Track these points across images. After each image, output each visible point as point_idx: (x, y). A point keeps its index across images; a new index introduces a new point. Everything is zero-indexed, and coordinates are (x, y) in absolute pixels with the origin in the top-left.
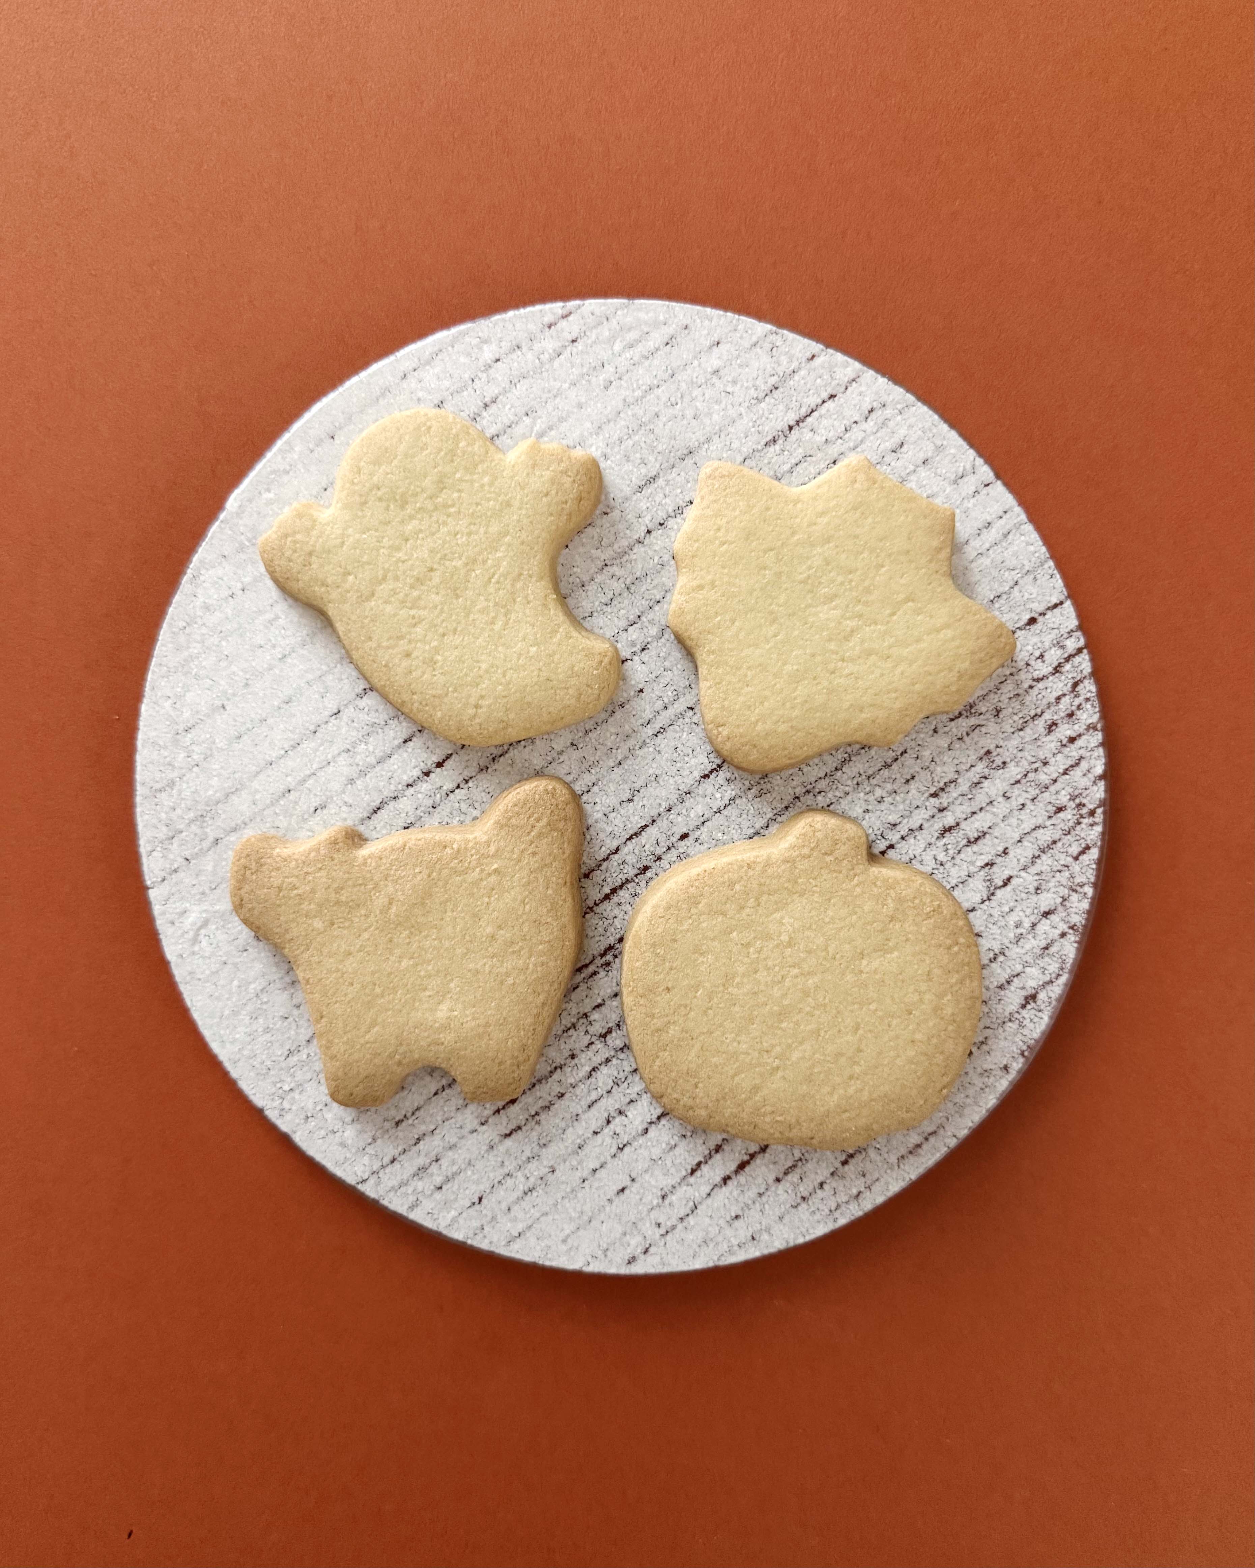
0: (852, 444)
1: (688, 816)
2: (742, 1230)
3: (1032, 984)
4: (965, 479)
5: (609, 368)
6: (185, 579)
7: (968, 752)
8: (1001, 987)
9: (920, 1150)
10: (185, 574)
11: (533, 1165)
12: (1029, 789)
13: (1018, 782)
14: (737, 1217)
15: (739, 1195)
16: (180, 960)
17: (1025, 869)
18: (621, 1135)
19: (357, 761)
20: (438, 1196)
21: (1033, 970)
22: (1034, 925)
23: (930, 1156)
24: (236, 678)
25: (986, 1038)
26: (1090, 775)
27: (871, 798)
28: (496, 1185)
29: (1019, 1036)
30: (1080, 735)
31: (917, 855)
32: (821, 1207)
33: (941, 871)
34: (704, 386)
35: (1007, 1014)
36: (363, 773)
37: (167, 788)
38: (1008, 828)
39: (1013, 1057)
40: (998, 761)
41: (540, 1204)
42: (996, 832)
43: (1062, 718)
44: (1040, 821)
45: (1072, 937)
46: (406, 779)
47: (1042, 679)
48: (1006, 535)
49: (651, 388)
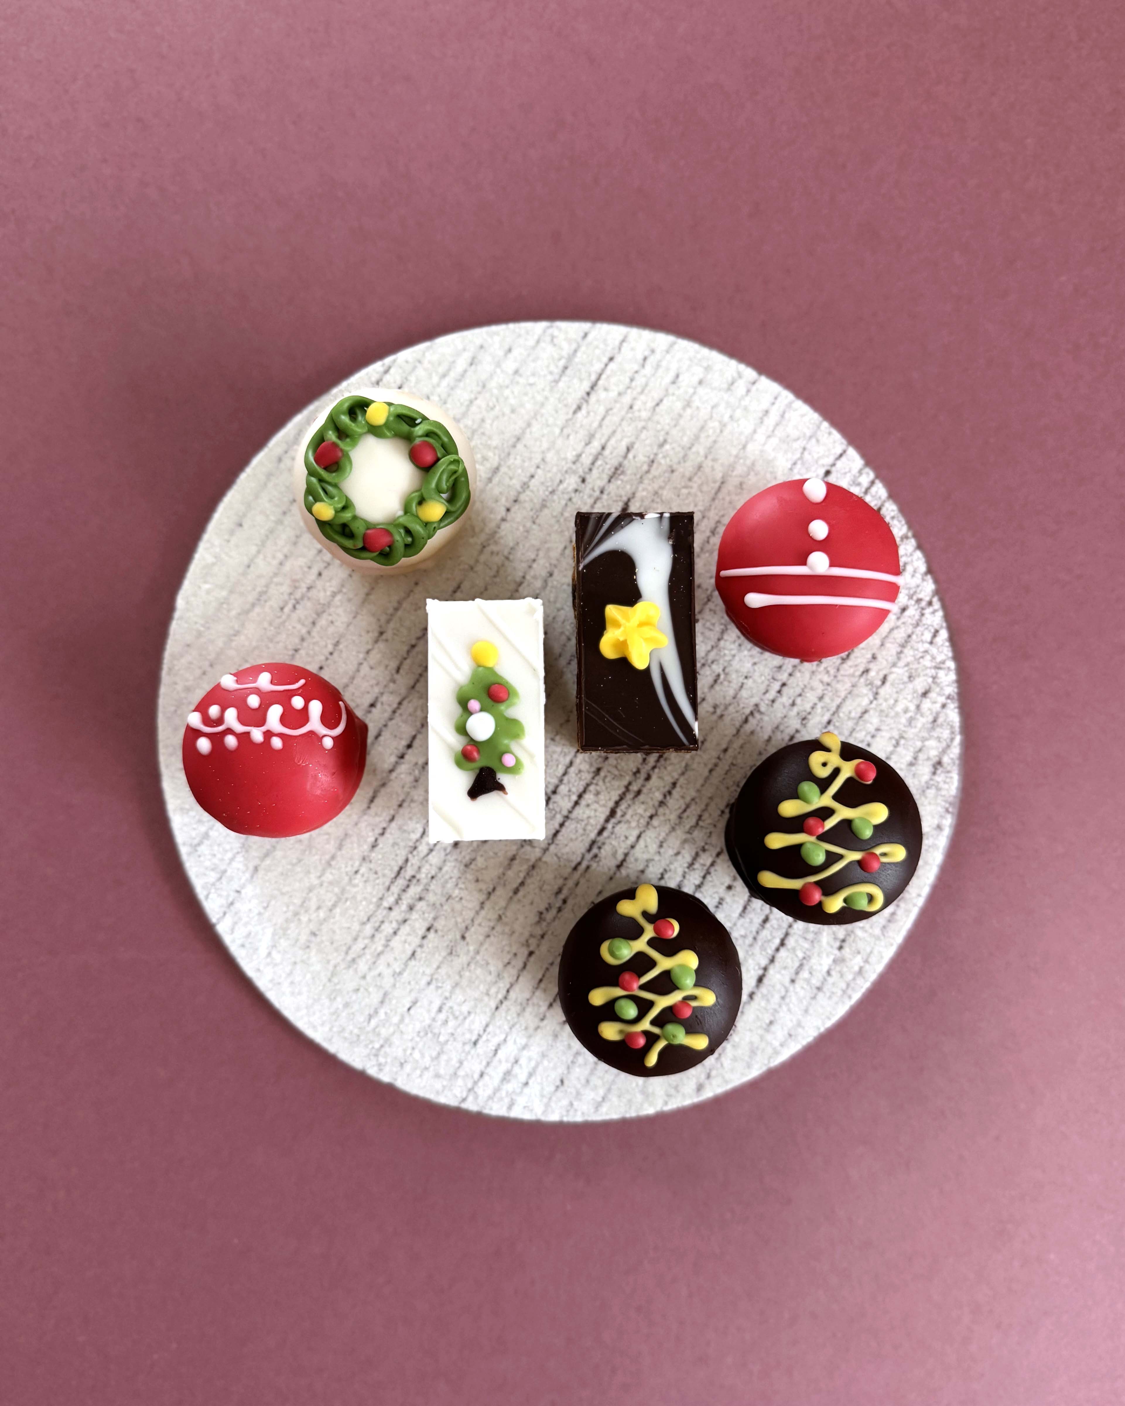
3: (934, 753)
29: (941, 796)
49: (471, 402)
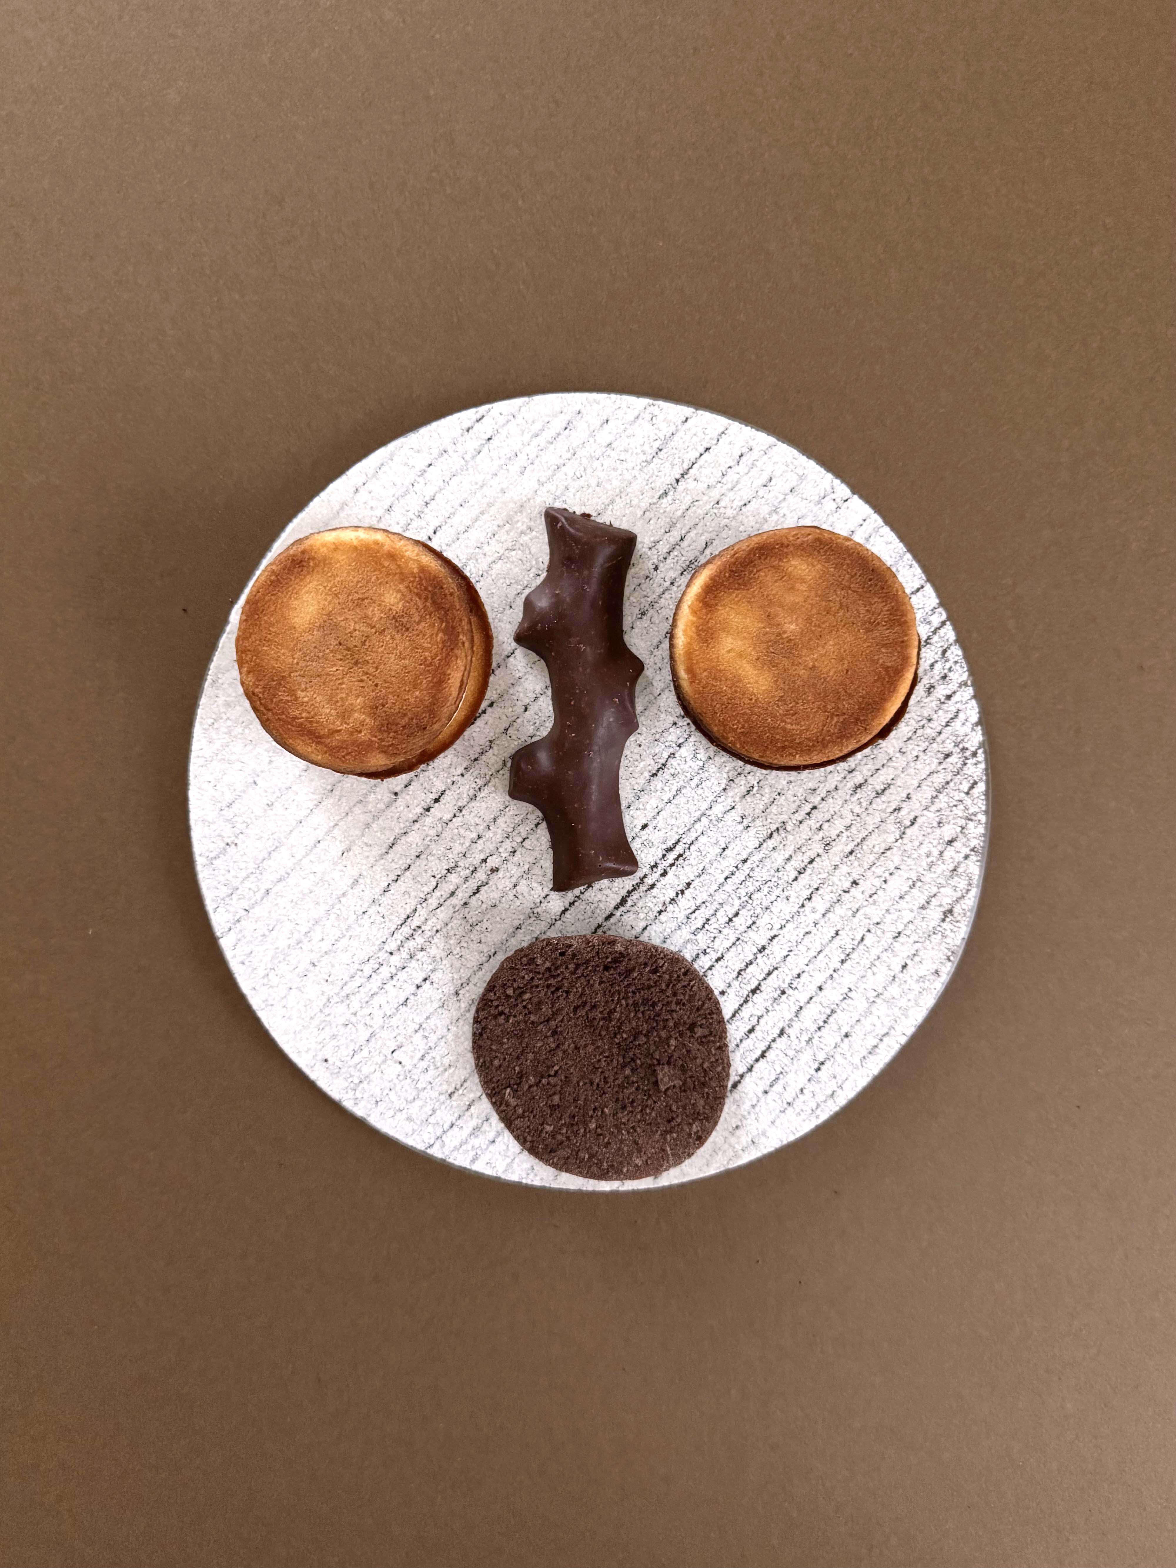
1: (645, 809)
2: (743, 1138)
4: (827, 498)
5: (523, 457)
6: (207, 684)
8: (923, 908)
9: (877, 1050)
10: (206, 680)
12: (920, 743)
13: (909, 739)
14: (737, 1127)
16: (254, 992)
17: (926, 808)
19: (369, 808)
20: (492, 1148)
22: (941, 853)
23: (885, 1053)
25: (917, 951)
26: (967, 723)
30: (954, 693)
31: (837, 811)
32: (804, 1108)
34: (601, 458)
35: (931, 929)
36: (376, 818)
37: (221, 856)
38: (907, 777)
39: (941, 963)
42: (899, 782)
43: (938, 681)
44: (934, 767)
46: (412, 816)
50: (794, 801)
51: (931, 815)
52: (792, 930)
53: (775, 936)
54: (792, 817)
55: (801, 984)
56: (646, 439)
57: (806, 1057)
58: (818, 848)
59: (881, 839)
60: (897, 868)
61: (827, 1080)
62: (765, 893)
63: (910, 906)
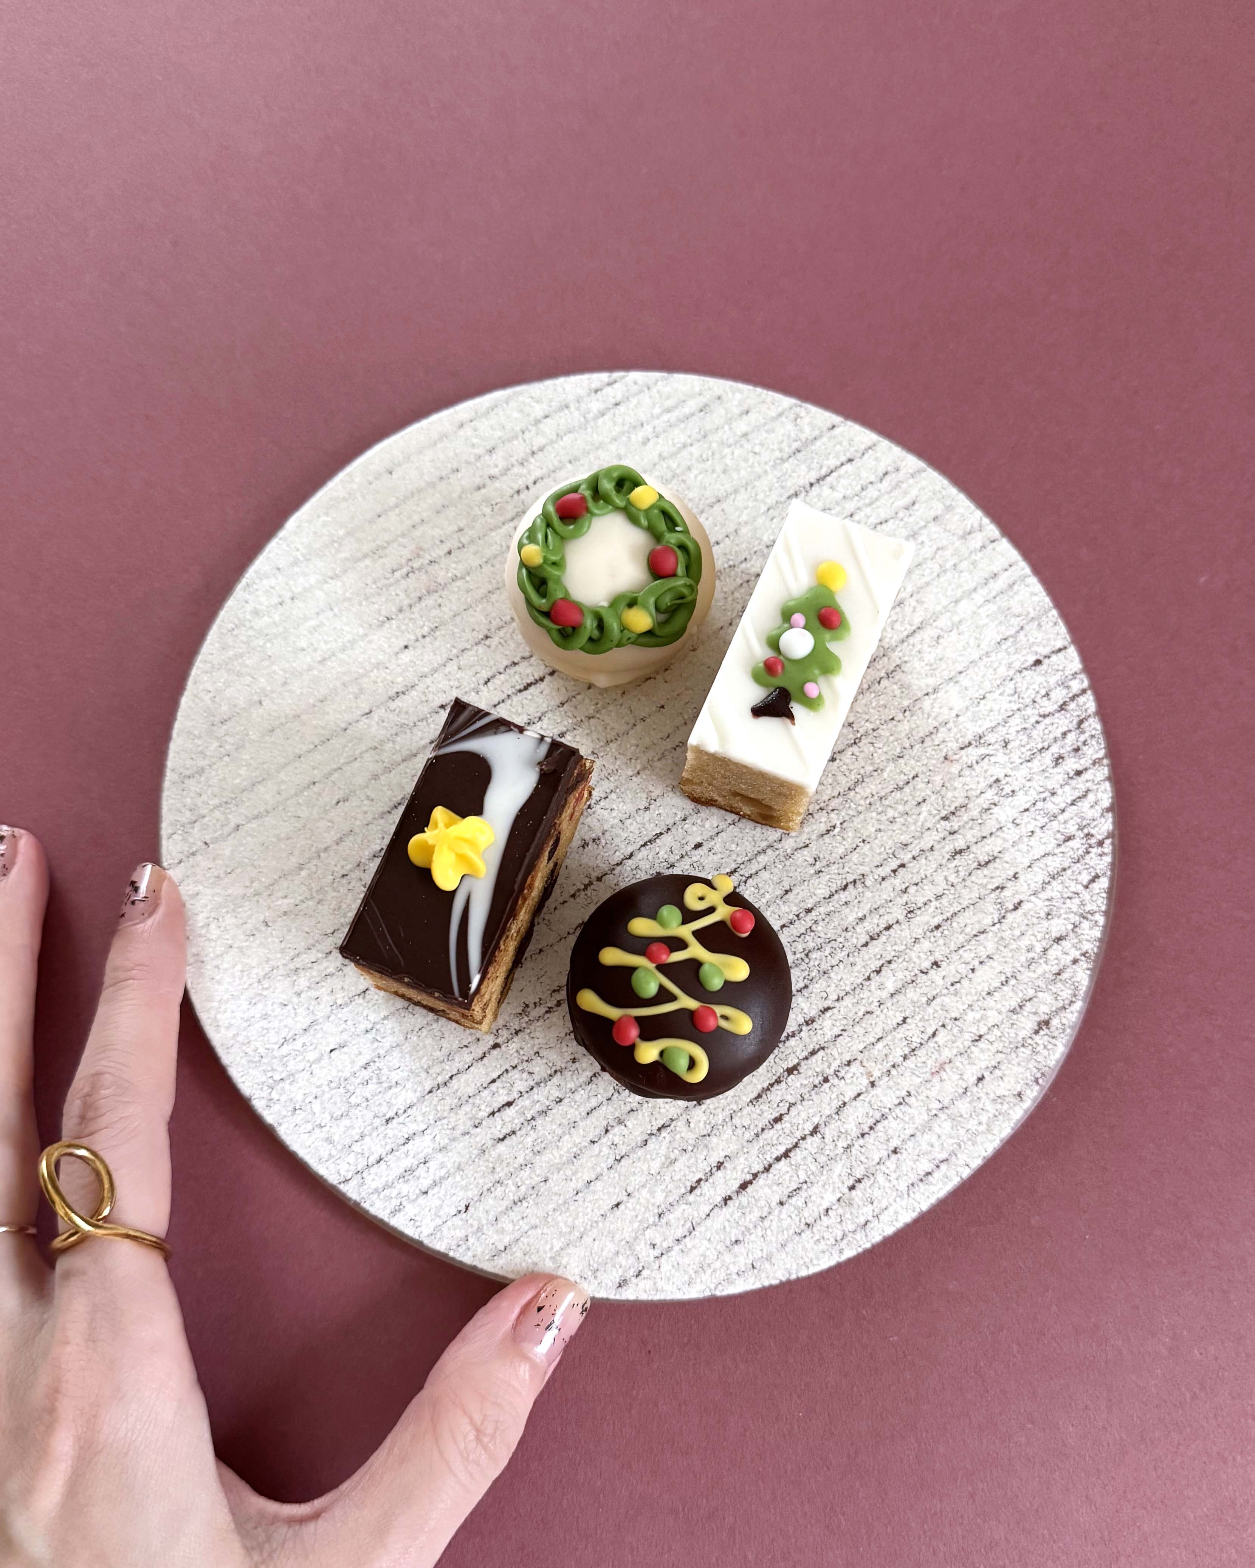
0: (867, 501)
1: (703, 826)
2: (741, 1258)
3: (1044, 1009)
4: (973, 535)
5: (648, 429)
6: (239, 588)
7: (977, 779)
8: (1013, 1011)
9: (930, 1177)
10: (240, 581)
11: (525, 1174)
12: (1038, 817)
13: (1027, 810)
14: (737, 1242)
15: (740, 1217)
17: (1035, 894)
18: (620, 1147)
19: (383, 758)
20: (422, 1200)
21: (1046, 995)
22: (1045, 950)
23: (940, 1185)
24: (276, 677)
25: (999, 1063)
26: (1097, 807)
27: (884, 818)
28: (485, 1193)
29: (1033, 1061)
30: (1086, 769)
31: (928, 875)
32: (826, 1235)
33: (952, 892)
34: (733, 447)
35: (1020, 1039)
36: (388, 770)
37: (196, 775)
38: (1018, 853)
39: (1027, 1084)
40: (1008, 789)
41: (530, 1216)
42: (1007, 857)
43: (1069, 752)
44: (1050, 848)
45: (1084, 964)
47: (1048, 715)
48: (1011, 586)
49: (685, 446)
50: (880, 854)
51: (1040, 903)
52: (850, 1006)
53: (828, 1009)
54: (874, 870)
55: (850, 1075)
56: (786, 438)
57: (839, 1168)
58: (898, 913)
59: (975, 919)
60: (989, 957)
61: (861, 1203)
62: (827, 953)
63: (999, 1006)
